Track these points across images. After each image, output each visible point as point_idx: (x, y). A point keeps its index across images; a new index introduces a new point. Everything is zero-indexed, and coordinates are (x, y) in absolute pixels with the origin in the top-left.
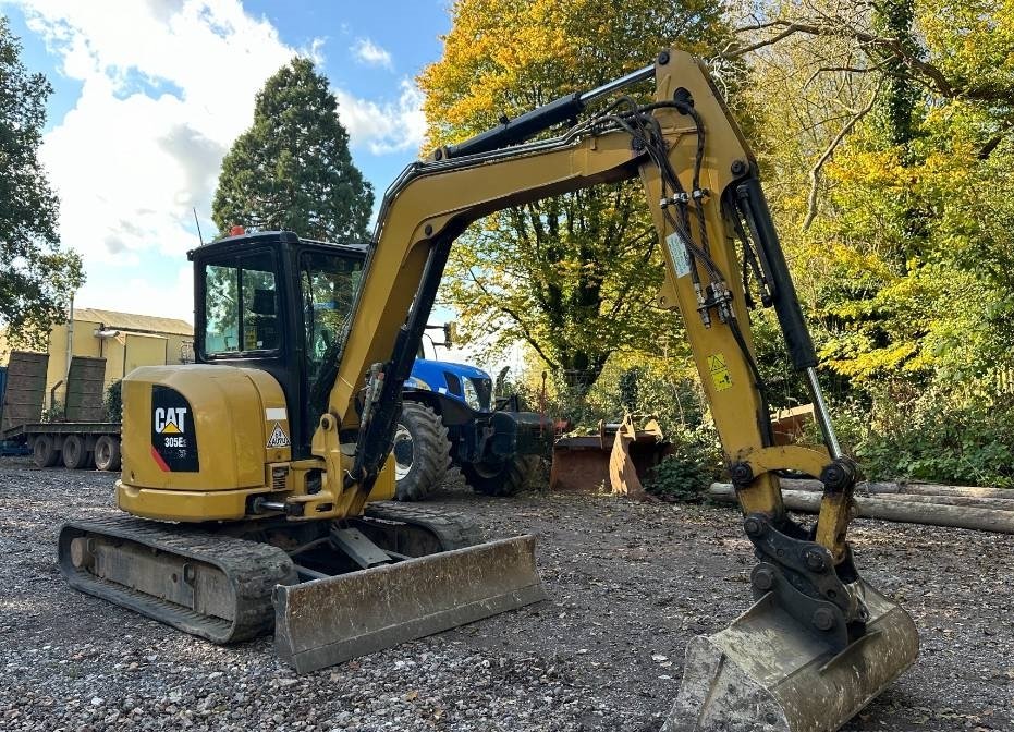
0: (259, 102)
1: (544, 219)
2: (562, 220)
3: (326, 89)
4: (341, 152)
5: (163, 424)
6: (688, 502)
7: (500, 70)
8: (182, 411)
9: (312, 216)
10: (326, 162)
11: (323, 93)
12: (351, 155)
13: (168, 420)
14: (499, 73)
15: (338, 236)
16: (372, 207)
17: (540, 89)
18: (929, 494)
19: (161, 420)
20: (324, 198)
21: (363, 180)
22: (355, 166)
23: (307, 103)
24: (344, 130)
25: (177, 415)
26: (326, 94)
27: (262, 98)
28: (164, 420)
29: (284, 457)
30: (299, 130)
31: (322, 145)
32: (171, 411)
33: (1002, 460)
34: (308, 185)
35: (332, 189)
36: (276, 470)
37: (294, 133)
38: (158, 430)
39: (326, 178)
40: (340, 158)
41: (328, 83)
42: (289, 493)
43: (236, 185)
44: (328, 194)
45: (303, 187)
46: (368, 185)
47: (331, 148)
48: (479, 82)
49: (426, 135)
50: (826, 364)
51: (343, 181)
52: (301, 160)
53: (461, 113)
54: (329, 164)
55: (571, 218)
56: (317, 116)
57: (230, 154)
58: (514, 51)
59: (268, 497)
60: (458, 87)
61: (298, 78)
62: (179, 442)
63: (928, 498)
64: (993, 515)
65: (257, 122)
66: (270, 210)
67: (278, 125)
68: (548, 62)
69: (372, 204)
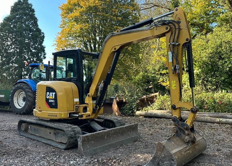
0: (12, 8)
1: (92, 46)
2: (97, 46)
3: (32, 7)
4: (35, 24)
5: (49, 96)
6: (131, 116)
7: (82, 7)
8: (54, 93)
9: (26, 40)
10: (31, 26)
11: (31, 8)
12: (38, 25)
13: (50, 95)
14: (81, 8)
15: (34, 46)
16: (44, 39)
17: (91, 13)
18: (185, 113)
19: (48, 95)
20: (30, 36)
21: (42, 32)
22: (39, 28)
23: (26, 10)
24: (37, 18)
25: (53, 94)
26: (32, 8)
27: (13, 7)
28: (49, 95)
29: (78, 104)
30: (23, 17)
31: (30, 22)
32: (51, 93)
33: (200, 106)
34: (25, 32)
35: (33, 34)
36: (76, 107)
37: (21, 18)
38: (47, 98)
39: (31, 30)
40: (35, 26)
41: (32, 6)
42: (79, 112)
43: (4, 30)
44: (31, 34)
45: (24, 32)
46: (43, 33)
47: (33, 23)
48: (76, 10)
49: (61, 22)
50: (160, 83)
51: (36, 32)
52: (24, 25)
53: (71, 17)
54: (32, 27)
55: (99, 46)
56: (29, 14)
57: (2, 22)
58: (85, 3)
59: (74, 113)
60: (71, 10)
61: (23, 3)
62: (53, 101)
63: (184, 114)
64: (199, 118)
65: (11, 14)
66: (14, 38)
67: (17, 15)
68: (94, 6)
69: (44, 38)
